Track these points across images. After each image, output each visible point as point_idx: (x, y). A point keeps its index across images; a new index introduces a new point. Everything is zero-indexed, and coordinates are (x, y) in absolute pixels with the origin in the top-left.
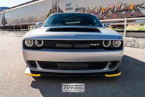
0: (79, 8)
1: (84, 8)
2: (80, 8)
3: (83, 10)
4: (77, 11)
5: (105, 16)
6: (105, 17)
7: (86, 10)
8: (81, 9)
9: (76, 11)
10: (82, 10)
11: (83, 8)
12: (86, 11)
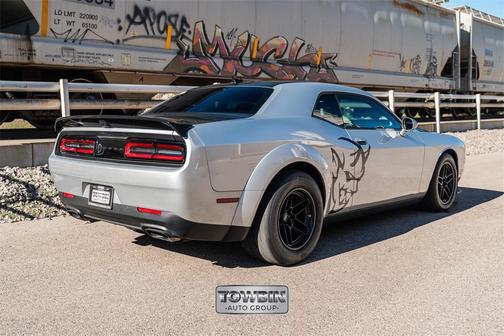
0: (157, 12)
1: (184, 21)
2: (163, 13)
3: (178, 27)
4: (143, 22)
5: (262, 71)
6: (263, 75)
7: (192, 29)
8: (169, 18)
9: (132, 22)
10: (174, 26)
11: (177, 16)
12: (191, 37)
